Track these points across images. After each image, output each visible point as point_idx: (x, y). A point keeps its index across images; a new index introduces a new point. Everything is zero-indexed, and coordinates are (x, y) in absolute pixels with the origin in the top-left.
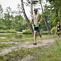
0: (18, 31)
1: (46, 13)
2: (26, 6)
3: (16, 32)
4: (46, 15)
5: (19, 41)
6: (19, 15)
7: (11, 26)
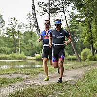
0: (29, 56)
1: (73, 26)
2: (41, 16)
3: (26, 57)
4: (73, 29)
5: (28, 72)
6: (30, 30)
7: (17, 48)
